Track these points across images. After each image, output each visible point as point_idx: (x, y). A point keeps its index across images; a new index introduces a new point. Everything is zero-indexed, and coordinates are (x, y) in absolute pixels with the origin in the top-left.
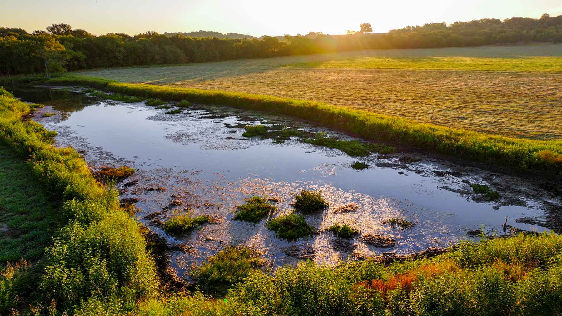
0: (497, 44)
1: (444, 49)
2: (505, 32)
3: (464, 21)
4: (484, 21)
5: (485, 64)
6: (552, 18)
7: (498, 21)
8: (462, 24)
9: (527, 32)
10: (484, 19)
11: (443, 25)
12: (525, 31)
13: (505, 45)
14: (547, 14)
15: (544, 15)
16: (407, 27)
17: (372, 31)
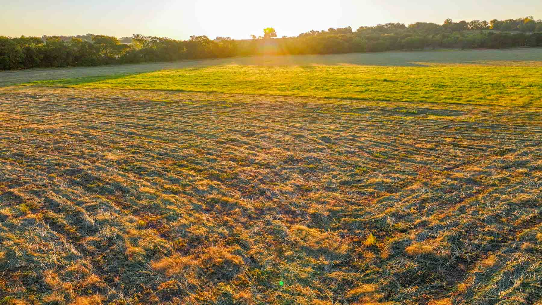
0: (404, 50)
1: (346, 55)
2: (410, 36)
3: (369, 25)
4: (389, 26)
5: (385, 80)
6: (454, 23)
7: (403, 26)
8: (367, 29)
9: (433, 37)
10: (389, 24)
11: (348, 30)
12: (431, 36)
13: (411, 50)
14: (449, 20)
15: (447, 20)
16: (311, 31)
17: (276, 36)
